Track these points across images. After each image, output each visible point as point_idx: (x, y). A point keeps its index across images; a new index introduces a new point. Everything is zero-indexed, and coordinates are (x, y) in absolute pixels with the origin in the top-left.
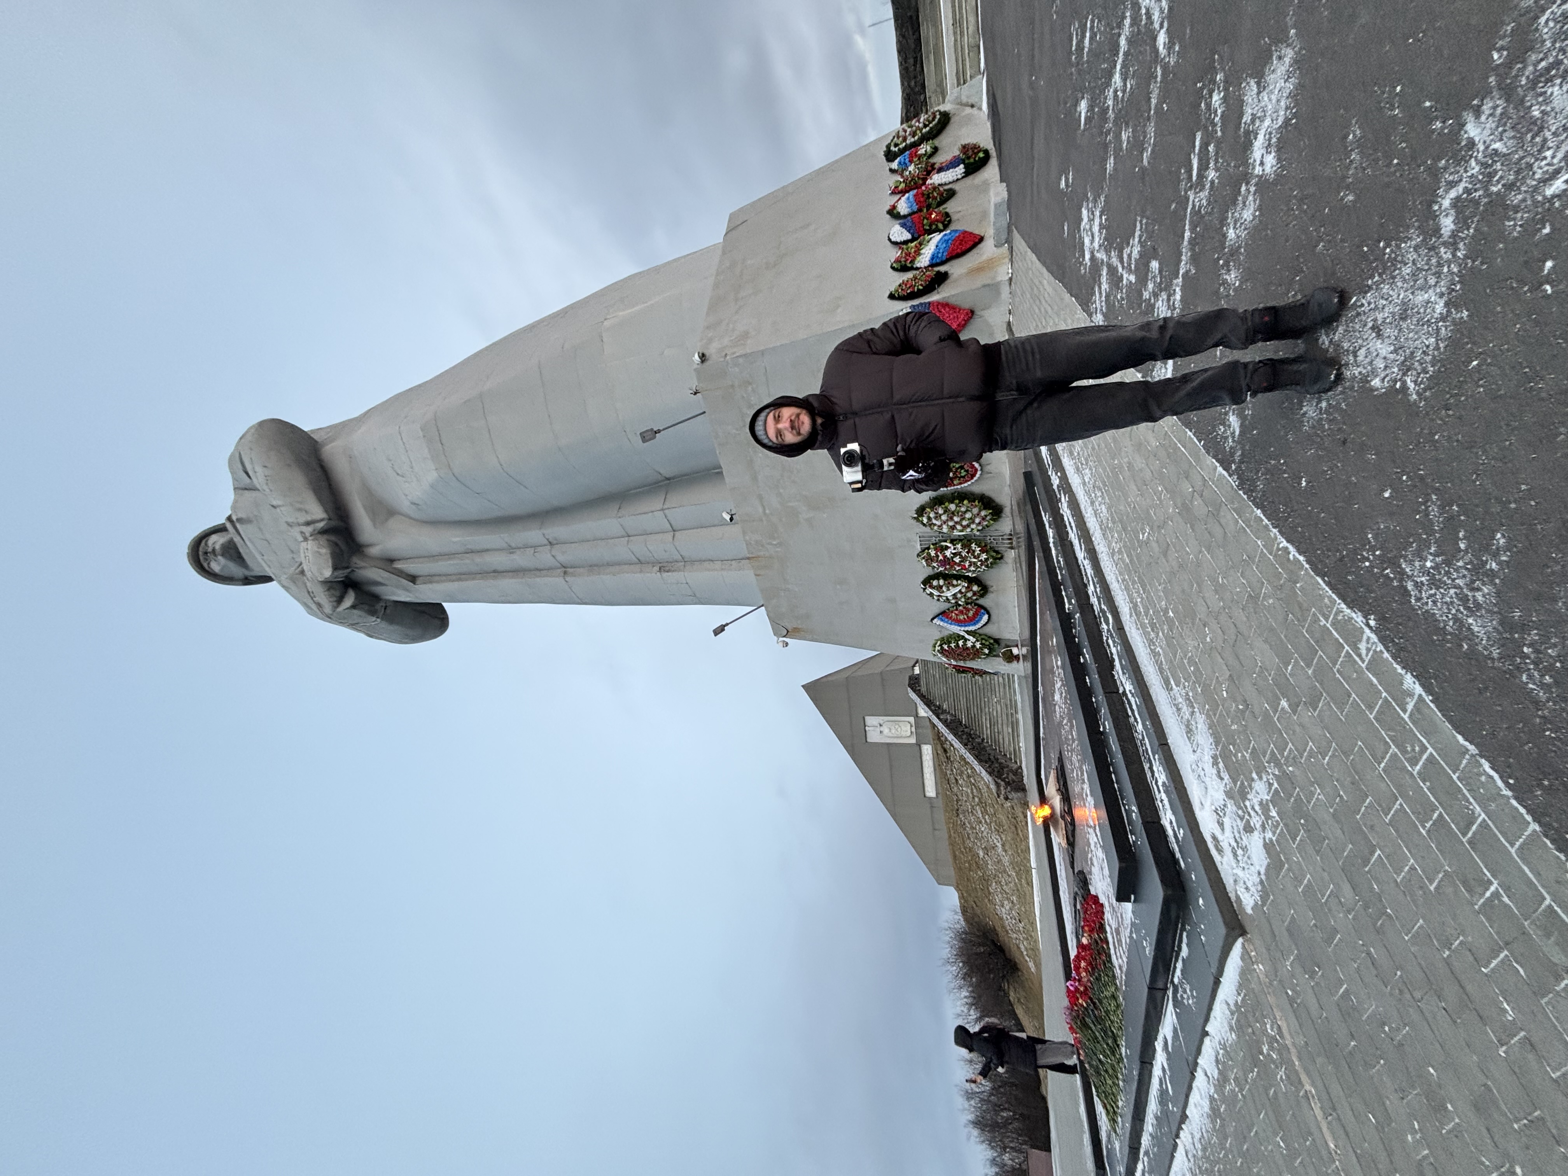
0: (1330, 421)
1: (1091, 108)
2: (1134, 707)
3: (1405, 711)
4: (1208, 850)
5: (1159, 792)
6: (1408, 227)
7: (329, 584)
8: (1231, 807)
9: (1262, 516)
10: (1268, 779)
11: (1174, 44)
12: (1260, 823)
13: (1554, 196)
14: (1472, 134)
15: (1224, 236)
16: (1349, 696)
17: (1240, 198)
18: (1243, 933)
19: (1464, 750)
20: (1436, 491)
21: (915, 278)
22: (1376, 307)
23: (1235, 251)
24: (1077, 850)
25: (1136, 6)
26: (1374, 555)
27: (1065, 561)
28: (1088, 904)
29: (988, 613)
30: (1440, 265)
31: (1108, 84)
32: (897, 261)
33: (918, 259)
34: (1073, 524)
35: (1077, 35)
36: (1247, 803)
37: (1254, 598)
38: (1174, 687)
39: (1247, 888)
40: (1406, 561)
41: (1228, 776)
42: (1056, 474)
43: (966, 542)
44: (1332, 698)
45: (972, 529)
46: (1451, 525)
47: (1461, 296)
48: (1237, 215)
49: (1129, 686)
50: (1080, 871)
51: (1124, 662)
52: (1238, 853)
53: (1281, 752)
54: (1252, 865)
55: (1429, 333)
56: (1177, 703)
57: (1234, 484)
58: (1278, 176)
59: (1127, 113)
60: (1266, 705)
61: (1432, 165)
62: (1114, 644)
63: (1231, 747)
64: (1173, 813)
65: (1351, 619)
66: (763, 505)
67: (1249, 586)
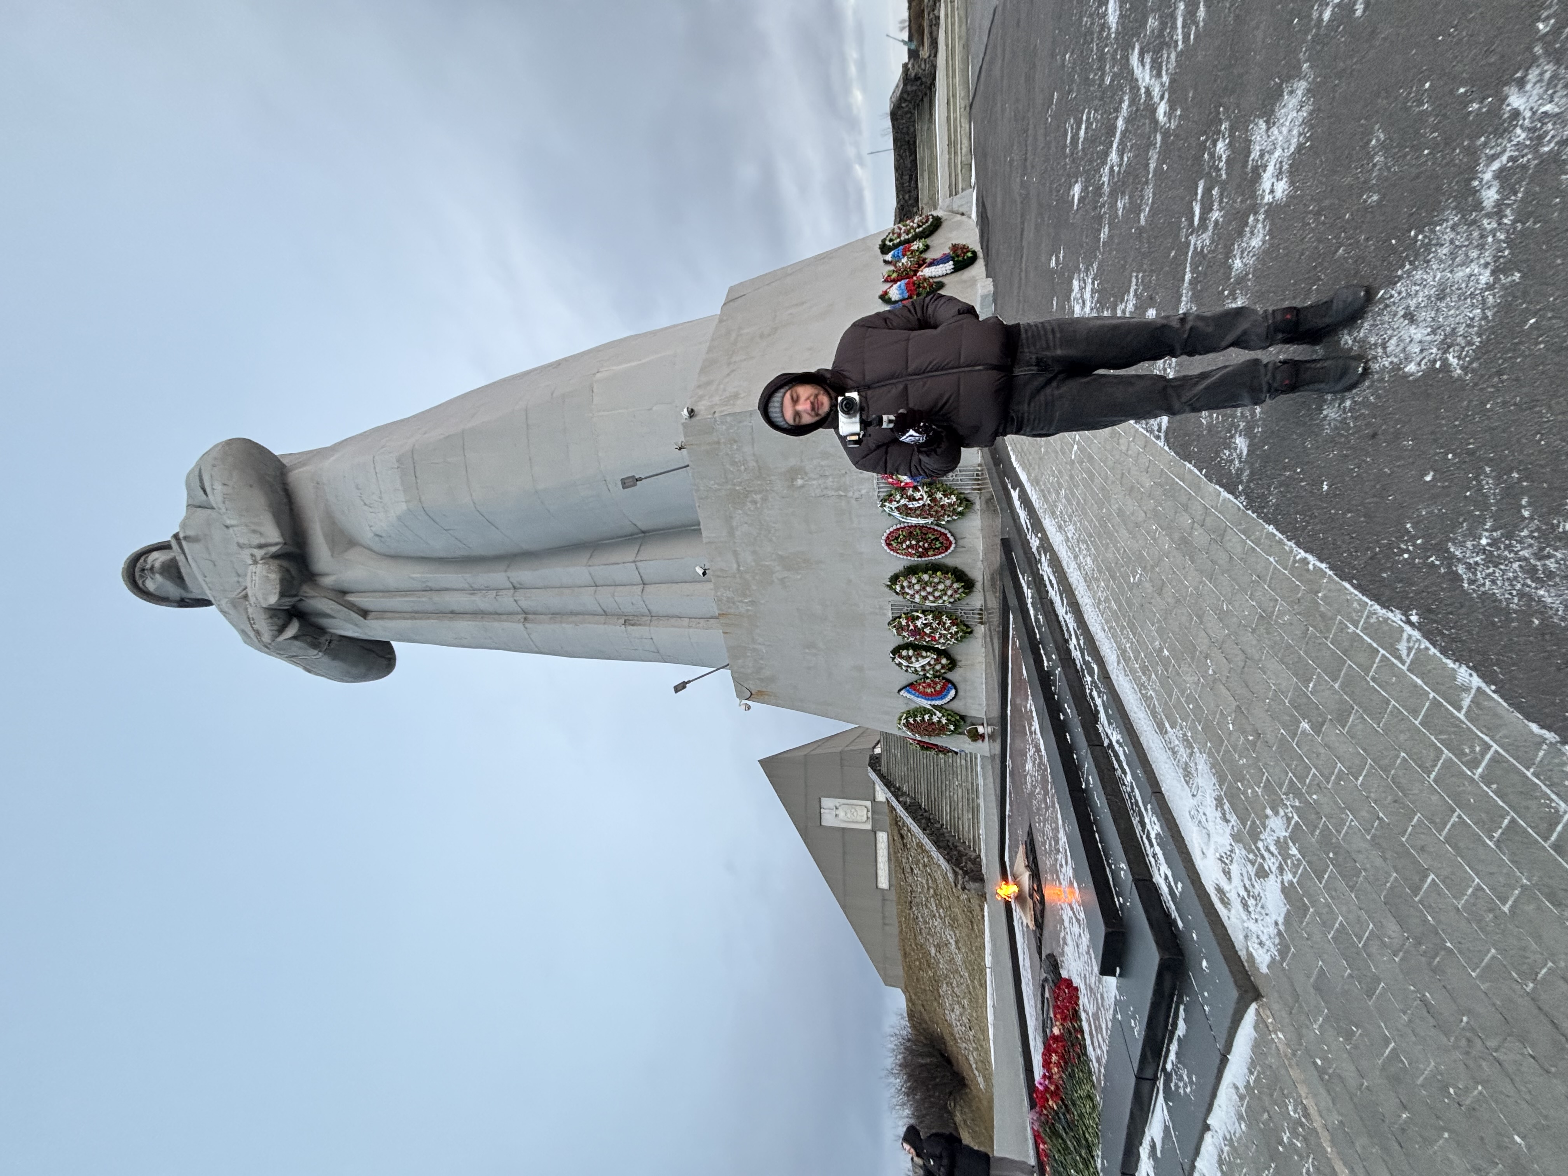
0: (1355, 419)
1: (1085, 189)
2: (1122, 758)
3: (1459, 709)
4: (1212, 905)
5: (1152, 845)
6: (1443, 210)
7: (272, 612)
8: (1240, 851)
9: (1275, 531)
10: (1286, 814)
11: (1175, 110)
12: (1277, 865)
14: (1515, 105)
15: (1230, 268)
16: (1388, 702)
17: (1247, 229)
18: (1257, 996)
19: (1539, 740)
20: (1491, 462)
22: (1409, 295)
23: (1241, 280)
24: (1046, 933)
25: (1135, 88)
26: (1414, 545)
27: (1046, 617)
28: (1059, 989)
29: (956, 688)
30: (1482, 236)
31: (1104, 163)
34: (1054, 582)
35: (1072, 129)
36: (1260, 844)
37: (1265, 618)
38: (1169, 729)
39: (1261, 944)
40: (1454, 544)
41: (1235, 817)
42: (1036, 536)
43: (937, 613)
44: (1364, 711)
45: (944, 601)
46: (1511, 494)
47: (1510, 260)
48: (1244, 245)
49: (1115, 737)
50: (1049, 955)
51: (1110, 712)
52: (1249, 903)
53: (1302, 780)
54: (1267, 914)
55: (1473, 305)
56: (1172, 745)
57: (1241, 505)
58: (1291, 197)
59: (1124, 183)
60: (1282, 731)
61: (1469, 146)
62: (1099, 697)
63: (1239, 784)
64: (1169, 867)
65: (1386, 619)
66: (737, 562)
67: (1260, 607)
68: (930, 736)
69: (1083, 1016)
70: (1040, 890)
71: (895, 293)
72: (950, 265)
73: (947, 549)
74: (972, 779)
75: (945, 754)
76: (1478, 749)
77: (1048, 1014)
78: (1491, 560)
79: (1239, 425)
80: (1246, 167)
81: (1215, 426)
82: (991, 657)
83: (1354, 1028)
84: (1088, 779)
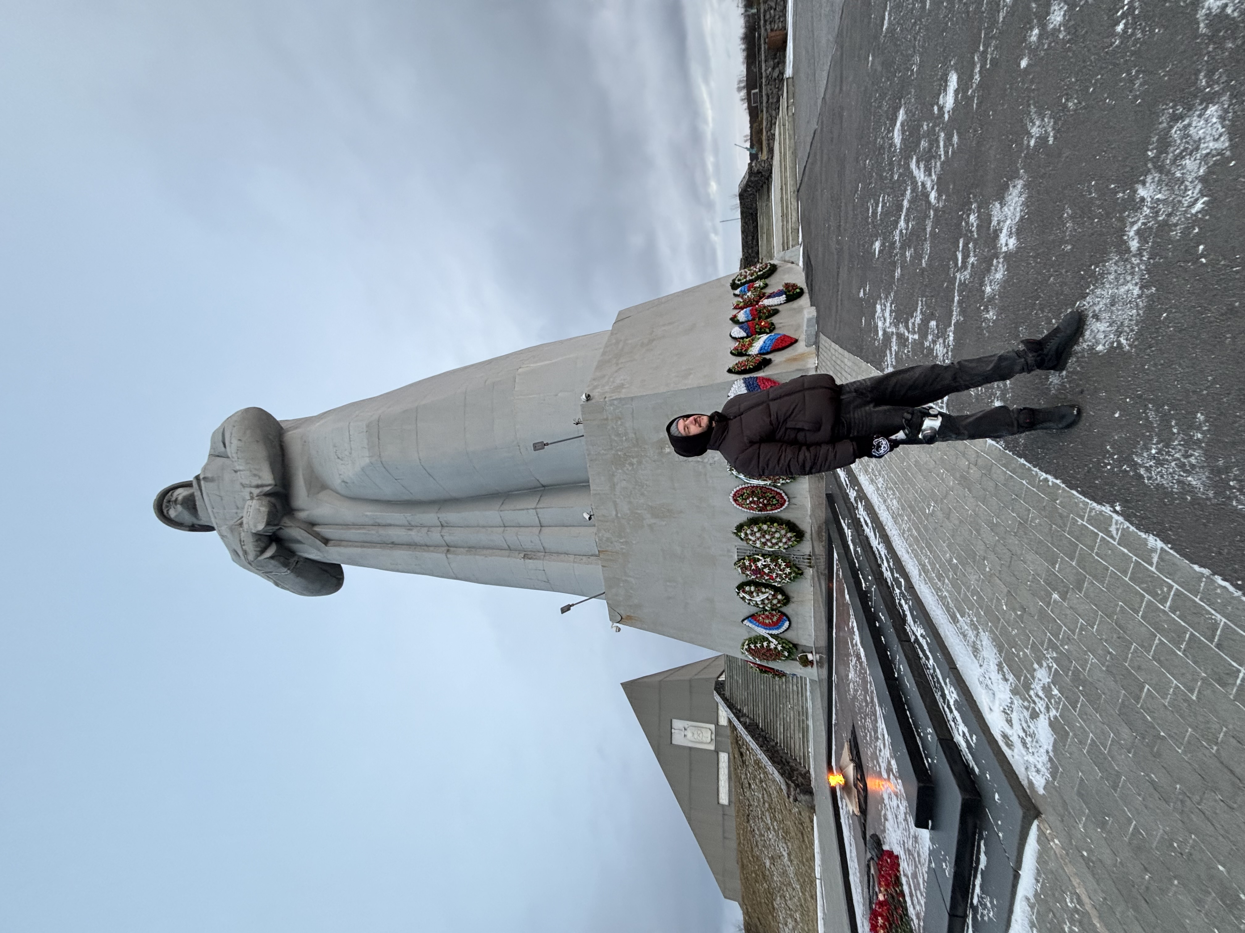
0: (1070, 382)
1: (883, 245)
2: (926, 647)
3: (1151, 564)
4: (999, 748)
5: (951, 712)
6: (1109, 253)
7: (258, 536)
8: (1018, 702)
9: (1025, 462)
10: (1048, 665)
11: (942, 196)
12: (1044, 705)
13: (1197, 212)
14: (1142, 195)
15: (984, 292)
16: (1107, 569)
17: (993, 268)
18: (1037, 814)
19: (1200, 575)
20: (1150, 401)
21: (748, 360)
22: (1094, 304)
23: (991, 299)
24: (869, 815)
25: (914, 182)
26: (1113, 459)
27: (863, 549)
28: (882, 861)
29: (789, 620)
30: (1132, 268)
31: (896, 228)
32: (736, 349)
33: (750, 349)
34: (869, 521)
35: (872, 207)
36: (1032, 693)
37: (1023, 525)
38: (960, 618)
39: (1038, 771)
40: (1137, 455)
41: (1012, 676)
42: (854, 489)
43: (774, 557)
44: (1093, 577)
45: (780, 547)
46: (1165, 420)
47: (1150, 281)
48: (991, 278)
49: (919, 631)
50: (873, 835)
51: (915, 613)
52: (1027, 741)
53: (1056, 636)
54: (1040, 747)
55: (1131, 308)
56: (963, 631)
57: (1001, 448)
58: (1019, 248)
59: (910, 240)
60: (1041, 603)
61: (1120, 217)
62: (906, 603)
63: (1013, 650)
64: (966, 725)
65: (1101, 512)
66: (616, 510)
67: (1019, 517)
68: (767, 660)
69: (904, 880)
70: (863, 779)
71: (742, 316)
72: (783, 298)
73: (782, 505)
74: (802, 703)
75: (780, 677)
76: (1165, 589)
77: (874, 889)
78: (1160, 463)
79: (996, 394)
80: (990, 230)
81: (980, 395)
82: (819, 592)
83: (1107, 818)
84: (899, 668)
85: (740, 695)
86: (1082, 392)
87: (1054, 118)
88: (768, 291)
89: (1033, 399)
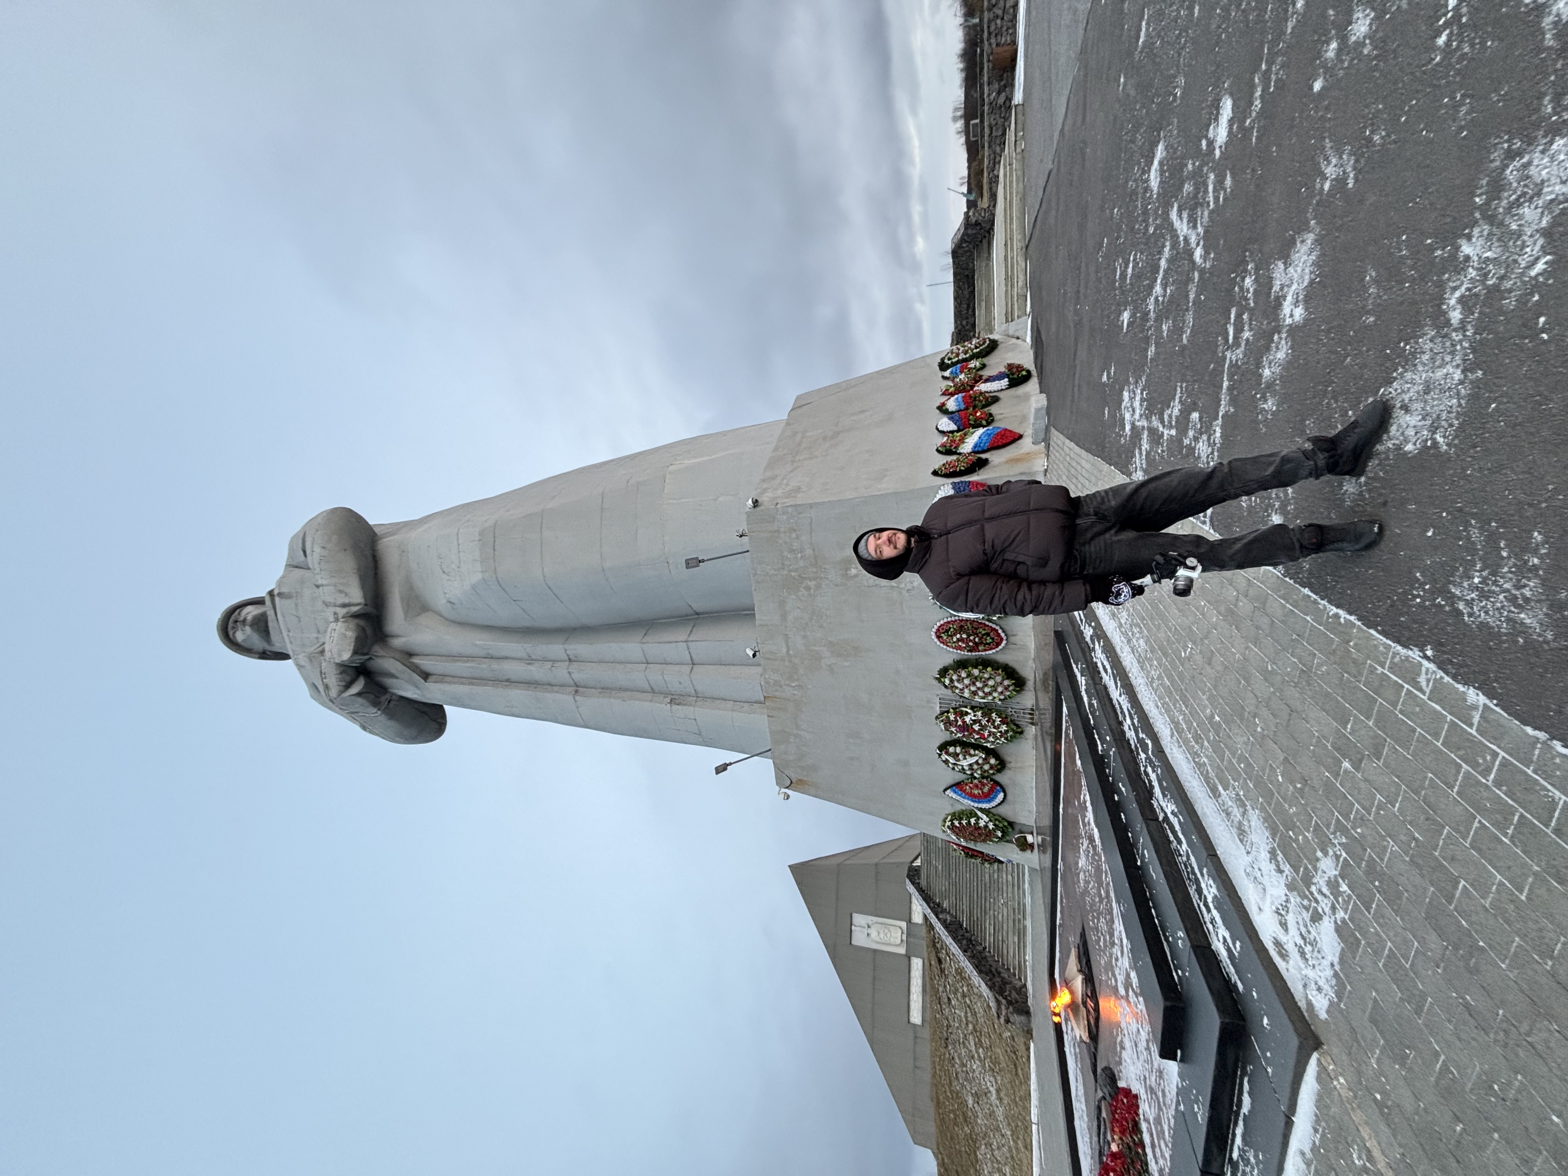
0: (1369, 491)
1: (1133, 315)
2: (1177, 827)
3: (1471, 725)
4: (1270, 959)
5: (1209, 912)
6: (1423, 327)
7: (343, 668)
8: (1294, 899)
9: (1310, 593)
10: (1335, 852)
11: (1209, 253)
12: (1329, 905)
13: (1537, 275)
14: (1466, 252)
15: (1261, 376)
16: (1414, 731)
17: (1274, 345)
18: (1317, 1044)
19: (1534, 740)
20: (1474, 515)
21: (958, 460)
22: (1403, 391)
23: (1270, 385)
24: (1101, 1046)
25: (1175, 236)
26: (1424, 590)
27: (1100, 701)
28: (1117, 1101)
29: (1004, 791)
30: (1453, 345)
31: (1150, 294)
32: (943, 445)
33: (962, 446)
34: (1108, 667)
35: (1121, 267)
36: (1313, 889)
37: (1306, 673)
38: (1222, 791)
39: (1319, 989)
40: (1454, 585)
41: (1288, 866)
42: (1090, 625)
43: (987, 710)
44: (1396, 742)
45: (994, 698)
46: (1492, 540)
47: (1475, 362)
48: (1271, 357)
49: (1170, 807)
50: (1105, 1067)
51: (1165, 784)
52: (1306, 950)
53: (1347, 817)
54: (1323, 958)
55: (1450, 396)
56: (1226, 807)
57: (1279, 574)
58: (1307, 320)
59: (1167, 311)
60: (1327, 774)
61: (1438, 281)
62: (1154, 771)
63: (1291, 833)
64: (1227, 928)
65: (1407, 657)
66: (787, 646)
67: (1301, 663)
68: (975, 841)
69: (1144, 1126)
70: (1094, 997)
71: (952, 404)
72: (1005, 382)
73: (998, 645)
74: (1019, 897)
75: (991, 864)
76: (1488, 758)
77: (1105, 1137)
79: (1274, 505)
80: (1270, 297)
81: (1253, 507)
82: (1042, 756)
83: (1407, 1051)
84: (1143, 854)
85: (939, 886)
86: (1385, 504)
87: (1355, 155)
88: (986, 373)
89: (1322, 513)
